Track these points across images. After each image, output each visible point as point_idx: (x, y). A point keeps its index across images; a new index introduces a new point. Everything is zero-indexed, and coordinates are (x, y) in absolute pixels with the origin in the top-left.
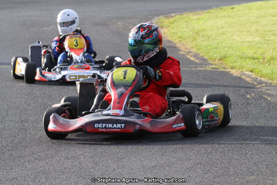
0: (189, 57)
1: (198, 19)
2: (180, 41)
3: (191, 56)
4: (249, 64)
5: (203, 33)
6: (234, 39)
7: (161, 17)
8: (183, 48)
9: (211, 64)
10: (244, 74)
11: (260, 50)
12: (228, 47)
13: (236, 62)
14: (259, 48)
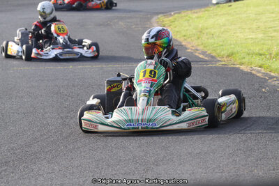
0: (197, 54)
1: (198, 18)
2: (185, 40)
4: (257, 60)
6: (237, 37)
7: (159, 16)
8: (189, 46)
9: (220, 61)
10: (254, 70)
11: (265, 46)
12: (234, 44)
13: (244, 58)
14: (263, 44)
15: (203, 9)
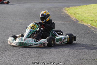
0: (73, 19)
1: (76, 9)
2: (71, 15)
3: (74, 19)
4: (90, 22)
5: (78, 13)
6: (86, 15)
7: (66, 8)
8: (71, 17)
9: (79, 22)
10: (88, 25)
11: (93, 18)
12: (84, 17)
13: (86, 21)
15: (79, 6)
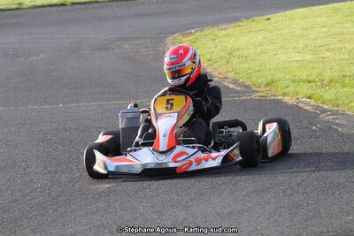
2: (211, 65)
3: (229, 83)
4: (305, 90)
5: (238, 53)
6: (279, 59)
7: (176, 35)
8: (215, 73)
9: (257, 92)
10: (301, 102)
11: (316, 71)
13: (288, 87)
14: (312, 68)
15: (233, 25)
